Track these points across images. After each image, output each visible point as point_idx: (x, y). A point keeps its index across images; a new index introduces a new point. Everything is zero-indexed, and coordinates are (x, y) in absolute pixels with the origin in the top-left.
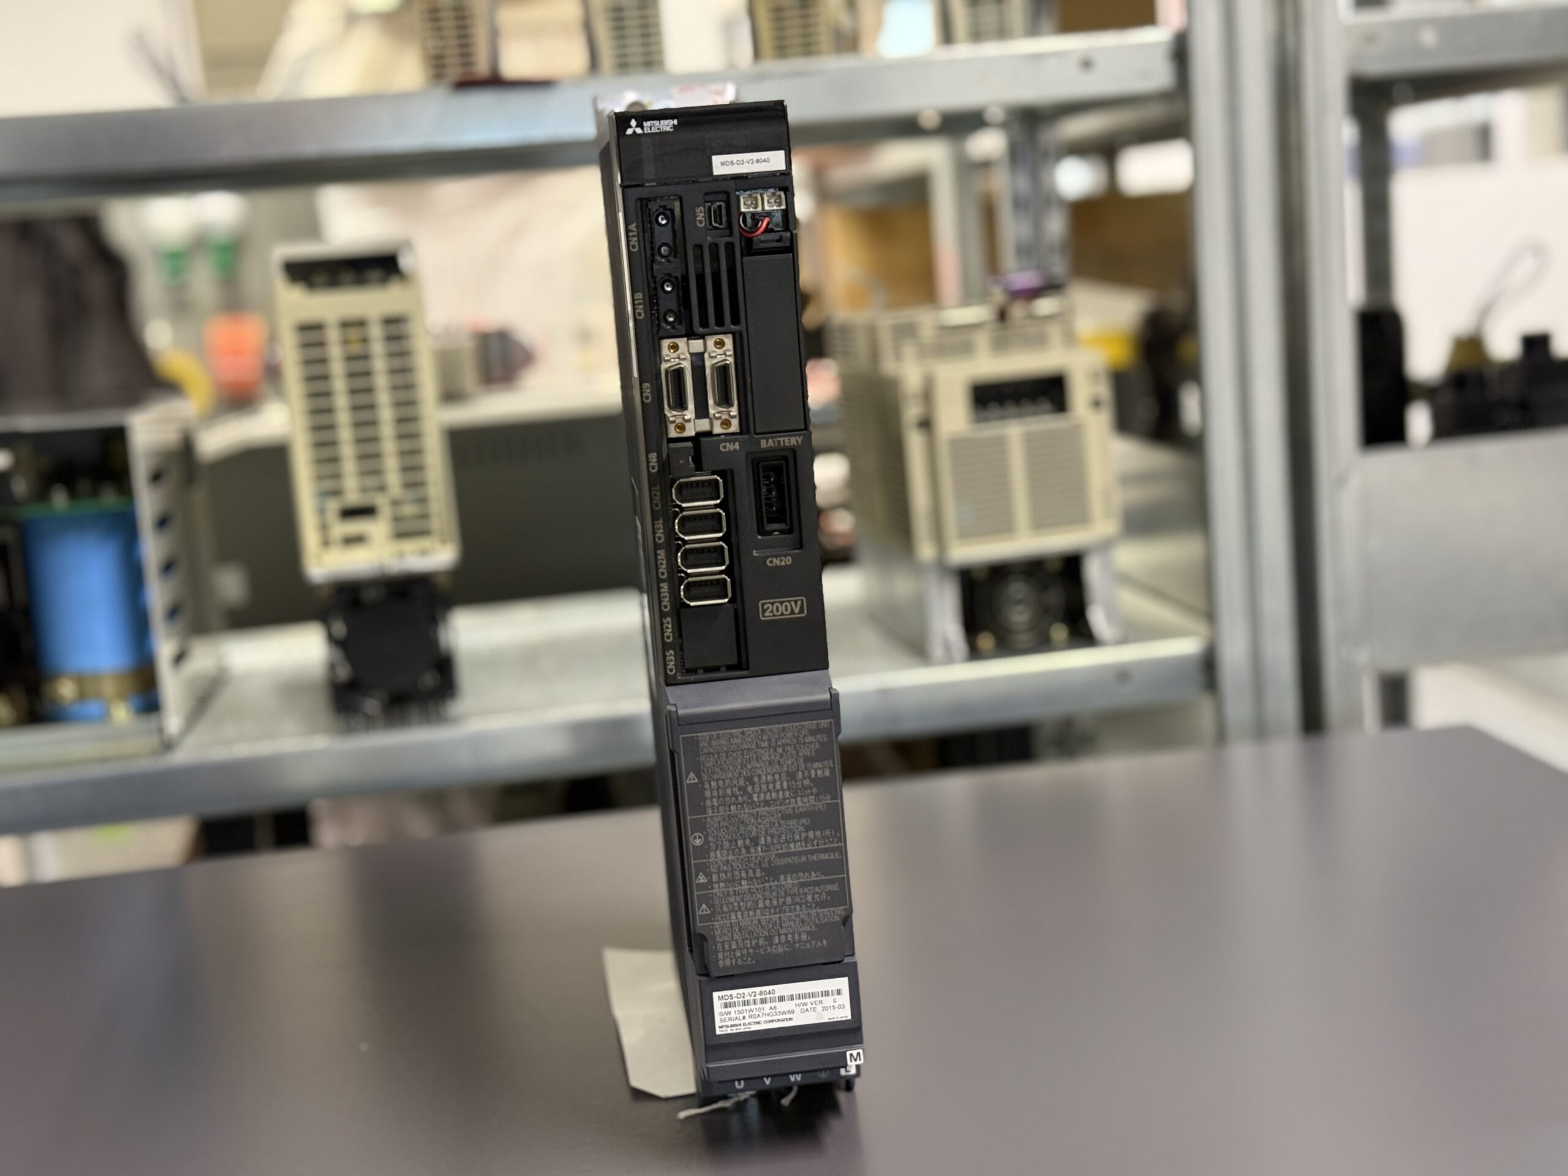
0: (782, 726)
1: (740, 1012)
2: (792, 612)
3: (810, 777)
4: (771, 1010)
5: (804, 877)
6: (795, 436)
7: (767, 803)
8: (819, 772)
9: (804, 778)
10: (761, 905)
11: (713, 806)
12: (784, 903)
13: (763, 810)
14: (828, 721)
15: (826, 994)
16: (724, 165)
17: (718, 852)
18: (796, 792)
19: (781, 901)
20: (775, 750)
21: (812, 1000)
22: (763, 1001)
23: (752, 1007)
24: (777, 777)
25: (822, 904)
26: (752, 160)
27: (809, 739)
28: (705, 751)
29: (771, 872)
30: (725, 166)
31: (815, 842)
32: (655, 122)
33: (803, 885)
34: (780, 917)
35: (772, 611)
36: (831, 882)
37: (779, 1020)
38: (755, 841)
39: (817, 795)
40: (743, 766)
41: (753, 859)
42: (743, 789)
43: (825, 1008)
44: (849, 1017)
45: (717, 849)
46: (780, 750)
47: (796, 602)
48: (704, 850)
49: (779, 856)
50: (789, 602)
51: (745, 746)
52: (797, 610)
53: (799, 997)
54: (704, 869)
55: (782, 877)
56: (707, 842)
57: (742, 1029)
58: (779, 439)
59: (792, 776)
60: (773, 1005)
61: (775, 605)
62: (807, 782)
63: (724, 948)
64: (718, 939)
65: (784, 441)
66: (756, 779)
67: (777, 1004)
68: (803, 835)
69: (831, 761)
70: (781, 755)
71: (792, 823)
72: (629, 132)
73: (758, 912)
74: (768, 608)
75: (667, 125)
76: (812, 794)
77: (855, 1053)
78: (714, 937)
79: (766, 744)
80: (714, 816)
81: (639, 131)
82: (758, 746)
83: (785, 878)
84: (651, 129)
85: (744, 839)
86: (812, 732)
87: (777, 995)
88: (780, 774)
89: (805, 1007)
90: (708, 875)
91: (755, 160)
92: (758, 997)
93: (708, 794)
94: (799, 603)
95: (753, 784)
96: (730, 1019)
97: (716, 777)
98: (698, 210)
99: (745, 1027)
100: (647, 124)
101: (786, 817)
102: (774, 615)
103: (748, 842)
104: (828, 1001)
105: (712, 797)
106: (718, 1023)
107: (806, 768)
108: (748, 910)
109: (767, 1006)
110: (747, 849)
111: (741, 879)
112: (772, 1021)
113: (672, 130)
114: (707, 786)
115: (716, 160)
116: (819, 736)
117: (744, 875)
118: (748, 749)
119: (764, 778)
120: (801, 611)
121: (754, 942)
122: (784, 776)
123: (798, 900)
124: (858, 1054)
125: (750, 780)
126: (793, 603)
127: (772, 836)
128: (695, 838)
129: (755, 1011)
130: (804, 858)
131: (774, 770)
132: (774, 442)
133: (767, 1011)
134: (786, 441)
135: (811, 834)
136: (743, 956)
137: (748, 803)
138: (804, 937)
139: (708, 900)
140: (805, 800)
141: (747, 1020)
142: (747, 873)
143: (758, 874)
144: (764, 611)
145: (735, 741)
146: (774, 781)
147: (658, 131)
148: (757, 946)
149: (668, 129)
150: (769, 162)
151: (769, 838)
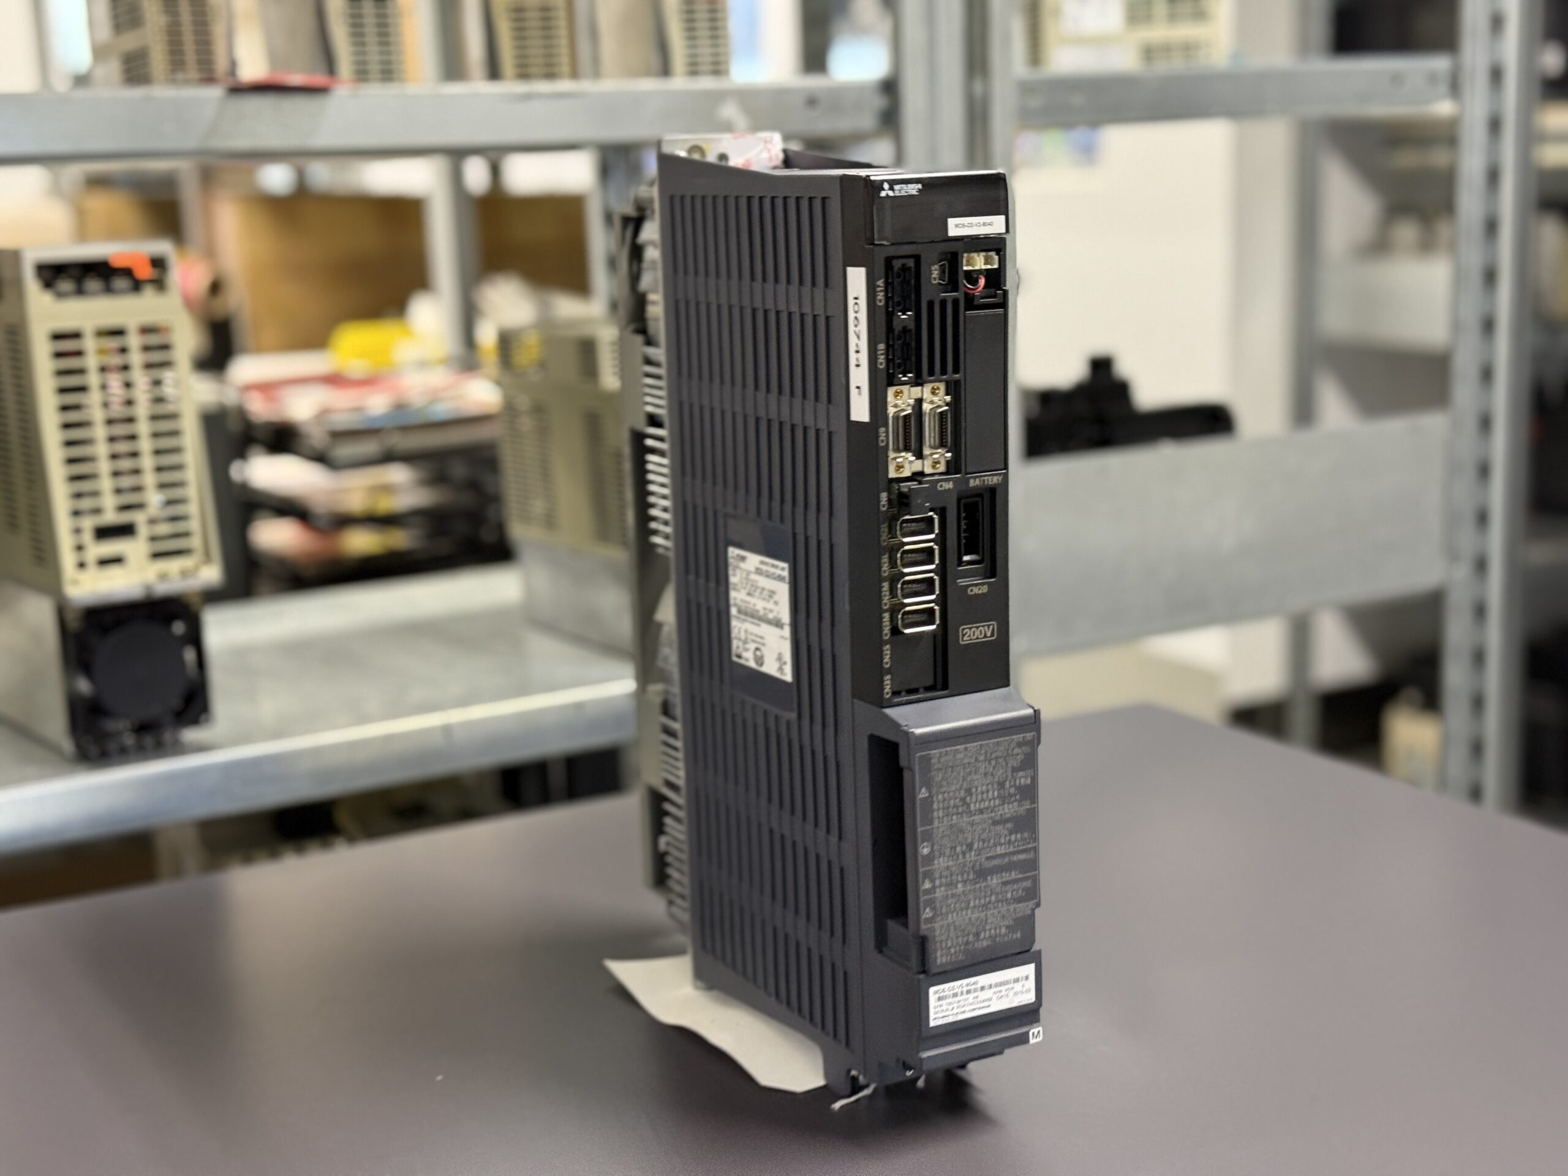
0: (996, 740)
1: (950, 1004)
2: (985, 636)
3: (1015, 785)
4: (974, 1000)
5: (1006, 876)
6: (996, 475)
7: (981, 811)
8: (1023, 781)
9: (1011, 787)
10: (972, 904)
11: (939, 818)
12: (990, 902)
13: (977, 818)
14: (1032, 734)
15: (1017, 980)
16: (958, 227)
17: (941, 860)
18: (1004, 799)
19: (988, 899)
20: (990, 763)
21: (1007, 987)
22: (968, 992)
23: (959, 998)
24: (990, 787)
25: (1019, 900)
26: (979, 223)
27: (1017, 751)
28: (935, 767)
29: (982, 874)
30: (958, 229)
31: (1016, 844)
32: (902, 186)
33: (1005, 883)
34: (986, 915)
35: (969, 636)
36: (1026, 879)
37: (979, 1008)
38: (970, 846)
39: (1020, 801)
40: (964, 779)
41: (968, 863)
42: (963, 800)
43: (1016, 994)
44: (1034, 1000)
45: (940, 857)
46: (993, 763)
47: (989, 626)
48: (930, 858)
49: (988, 859)
50: (983, 626)
51: (966, 761)
52: (989, 634)
53: (997, 985)
54: (929, 875)
55: (989, 878)
56: (932, 851)
57: (951, 1019)
58: (984, 478)
59: (1001, 785)
60: (976, 994)
61: (973, 630)
62: (1012, 790)
63: (941, 946)
64: (937, 939)
65: (988, 480)
66: (974, 790)
67: (978, 993)
68: (1008, 838)
69: (1032, 771)
70: (994, 767)
71: (999, 828)
72: (883, 194)
73: (969, 911)
74: (966, 633)
75: (913, 189)
76: (1016, 800)
77: (1036, 1031)
78: (934, 937)
79: (982, 758)
80: (940, 826)
81: (891, 193)
82: (976, 760)
83: (992, 879)
84: (900, 193)
85: (962, 845)
86: (1020, 745)
87: (979, 986)
88: (993, 785)
89: (1000, 995)
90: (933, 881)
91: (982, 223)
92: (965, 989)
93: (935, 806)
94: (991, 627)
95: (971, 794)
96: (943, 1011)
97: (943, 790)
98: (933, 268)
99: (953, 1017)
100: (897, 187)
101: (995, 823)
102: (971, 640)
103: (964, 847)
104: (1018, 987)
105: (939, 809)
106: (932, 1016)
107: (1012, 776)
108: (962, 910)
109: (971, 996)
110: (964, 853)
111: (958, 882)
112: (974, 1009)
113: (917, 193)
114: (935, 799)
115: (952, 222)
116: (1024, 748)
117: (960, 878)
118: (969, 763)
119: (979, 789)
120: (992, 635)
121: (965, 939)
122: (995, 786)
123: (1000, 897)
124: (1039, 1032)
125: (969, 792)
126: (986, 628)
127: (984, 842)
128: (923, 848)
129: (961, 1002)
130: (1006, 860)
131: (988, 781)
132: (980, 481)
133: (971, 1000)
134: (990, 480)
135: (1013, 838)
136: (955, 952)
137: (966, 813)
138: (1003, 930)
139: (931, 903)
140: (1011, 806)
141: (955, 1011)
142: (963, 876)
143: (971, 877)
144: (963, 635)
145: (960, 756)
146: (988, 791)
147: (906, 194)
148: (967, 943)
149: (914, 192)
150: (991, 225)
151: (981, 843)
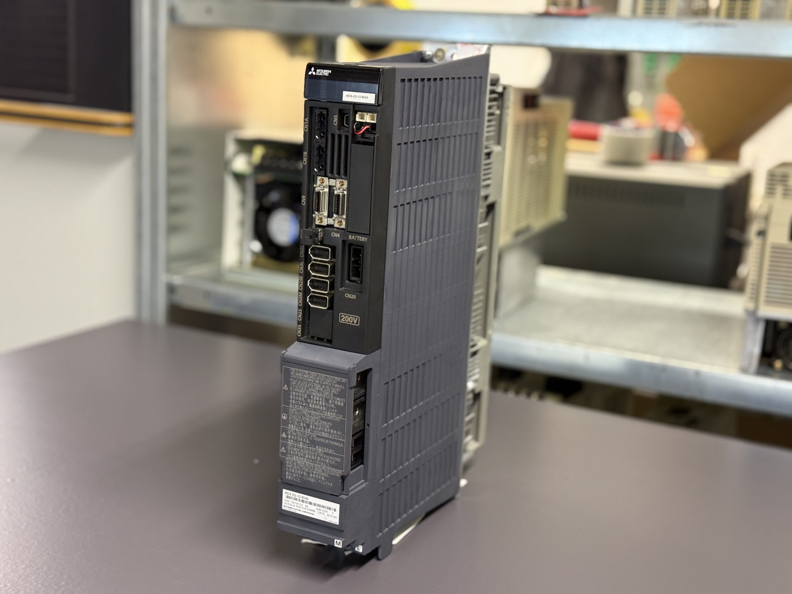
0: (326, 375)
1: (293, 503)
2: (353, 322)
3: (334, 404)
4: (306, 507)
5: (327, 450)
6: (364, 237)
7: (315, 410)
8: (339, 403)
9: (332, 403)
10: (307, 456)
11: (293, 403)
12: (317, 459)
13: (313, 412)
14: (346, 380)
15: (330, 509)
17: (292, 425)
18: (328, 409)
19: (316, 457)
20: (321, 386)
21: (323, 509)
22: (303, 501)
23: (298, 502)
24: (321, 399)
25: (333, 466)
26: (360, 96)
27: (336, 386)
28: (293, 377)
29: (313, 443)
30: (348, 97)
31: (333, 435)
32: (321, 70)
33: (326, 454)
34: (314, 465)
35: (344, 319)
36: (338, 457)
37: (308, 513)
38: (308, 426)
39: (337, 413)
40: (307, 389)
41: (306, 434)
42: (306, 399)
43: (328, 515)
44: (338, 524)
45: (291, 424)
46: (323, 387)
47: (355, 318)
48: (286, 422)
49: (317, 436)
50: (352, 317)
51: (309, 380)
52: (355, 322)
53: (319, 505)
54: (285, 430)
55: (317, 447)
56: (288, 419)
57: (293, 511)
58: (357, 236)
59: (327, 400)
60: (307, 505)
61: (346, 317)
62: (333, 406)
63: (289, 470)
64: (287, 465)
65: (359, 238)
66: (312, 397)
67: (309, 505)
68: (329, 430)
69: (344, 400)
70: (324, 389)
71: (324, 423)
72: (310, 73)
73: (305, 459)
74: (343, 317)
75: (326, 72)
76: (334, 412)
77: (338, 541)
78: (286, 464)
79: (318, 382)
80: (293, 409)
81: (314, 73)
82: (314, 382)
83: (319, 448)
84: (319, 74)
85: (303, 423)
86: (339, 383)
87: (309, 501)
88: (322, 398)
89: (320, 511)
90: (287, 434)
91: (362, 97)
92: (301, 499)
93: (291, 397)
94: (357, 319)
95: (310, 399)
96: (288, 504)
97: (296, 390)
98: (335, 117)
99: (294, 510)
100: (318, 71)
101: (322, 419)
102: (345, 322)
103: (305, 425)
104: (330, 512)
105: (293, 399)
106: (283, 504)
107: (333, 398)
108: (301, 457)
109: (304, 504)
110: (304, 428)
111: (300, 441)
112: (305, 512)
113: (328, 75)
114: (291, 393)
115: (345, 93)
116: (341, 386)
117: (301, 440)
118: (310, 382)
119: (315, 397)
120: (357, 323)
121: (302, 472)
122: (324, 400)
123: (322, 460)
124: (340, 542)
125: (309, 396)
126: (354, 318)
127: (315, 426)
128: (283, 415)
129: (299, 505)
130: (327, 441)
131: (320, 396)
132: (355, 237)
133: (304, 506)
135: (332, 431)
136: (296, 477)
137: (307, 407)
138: (323, 478)
139: (285, 446)
140: (331, 414)
141: (295, 507)
142: (303, 439)
143: (307, 442)
144: (341, 318)
145: (305, 376)
146: (319, 401)
147: (322, 75)
148: (303, 475)
149: (326, 74)
150: (367, 98)
151: (314, 426)
